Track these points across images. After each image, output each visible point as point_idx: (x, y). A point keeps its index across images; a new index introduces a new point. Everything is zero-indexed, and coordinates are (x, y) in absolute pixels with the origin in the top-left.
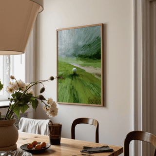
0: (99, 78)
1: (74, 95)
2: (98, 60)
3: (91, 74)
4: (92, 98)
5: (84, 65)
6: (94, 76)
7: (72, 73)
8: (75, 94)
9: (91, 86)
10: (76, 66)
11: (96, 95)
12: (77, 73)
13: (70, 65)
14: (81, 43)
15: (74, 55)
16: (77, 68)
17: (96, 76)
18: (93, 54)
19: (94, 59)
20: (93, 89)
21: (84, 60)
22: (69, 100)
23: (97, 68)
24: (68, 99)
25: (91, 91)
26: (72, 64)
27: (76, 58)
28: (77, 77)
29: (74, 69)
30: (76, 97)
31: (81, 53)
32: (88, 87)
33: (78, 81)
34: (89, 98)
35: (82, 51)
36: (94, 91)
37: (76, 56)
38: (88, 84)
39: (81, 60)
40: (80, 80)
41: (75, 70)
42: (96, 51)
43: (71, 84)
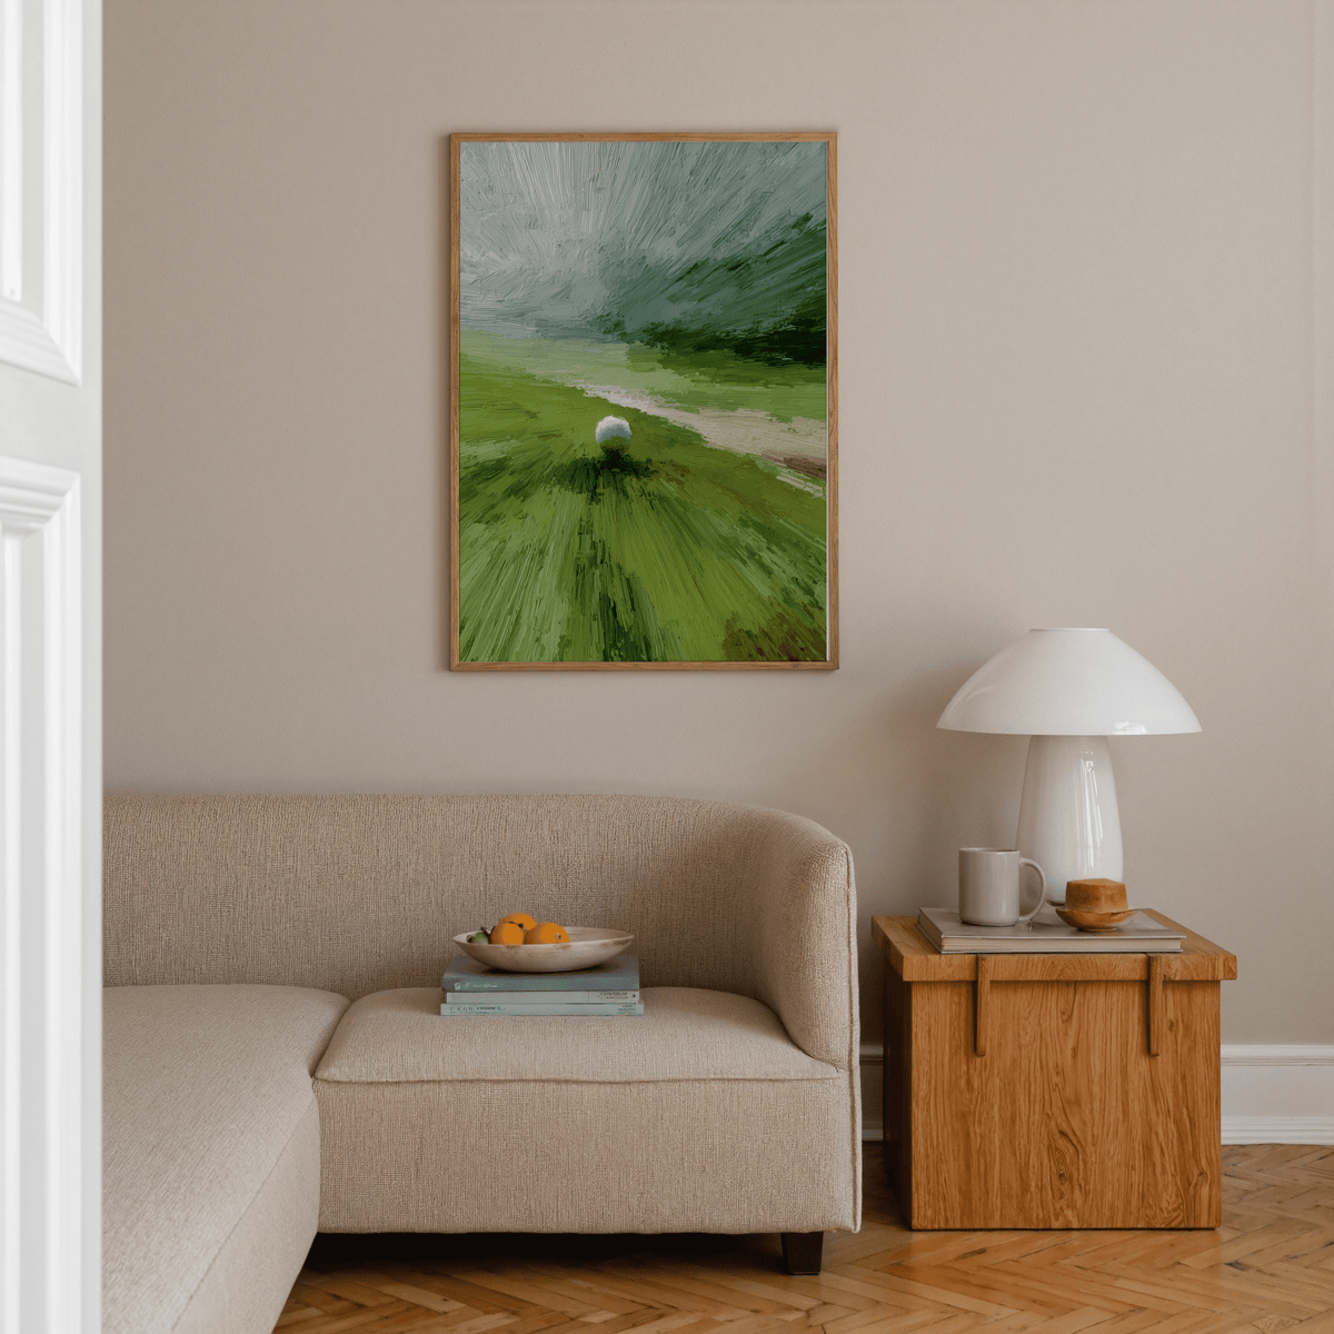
0: (810, 487)
1: (608, 608)
2: (802, 370)
3: (749, 463)
4: (754, 619)
5: (692, 402)
6: (770, 477)
7: (595, 453)
8: (618, 595)
9: (750, 538)
10: (627, 402)
11: (788, 599)
12: (637, 454)
13: (575, 392)
14: (668, 250)
15: (611, 327)
16: (635, 416)
17: (788, 477)
18: (767, 325)
19: (773, 363)
20: (767, 557)
21: (697, 365)
22: (565, 643)
23: (799, 423)
24: (552, 640)
25: (752, 574)
26: (594, 390)
27: (623, 348)
28: (632, 484)
29: (609, 422)
30: (625, 617)
31: (670, 314)
32: (729, 546)
33: (638, 506)
34: (728, 626)
35: (674, 299)
36: (769, 572)
37: (624, 337)
38: (724, 527)
39: (666, 363)
40: (657, 502)
41: (615, 434)
42: (789, 310)
43: (584, 529)
